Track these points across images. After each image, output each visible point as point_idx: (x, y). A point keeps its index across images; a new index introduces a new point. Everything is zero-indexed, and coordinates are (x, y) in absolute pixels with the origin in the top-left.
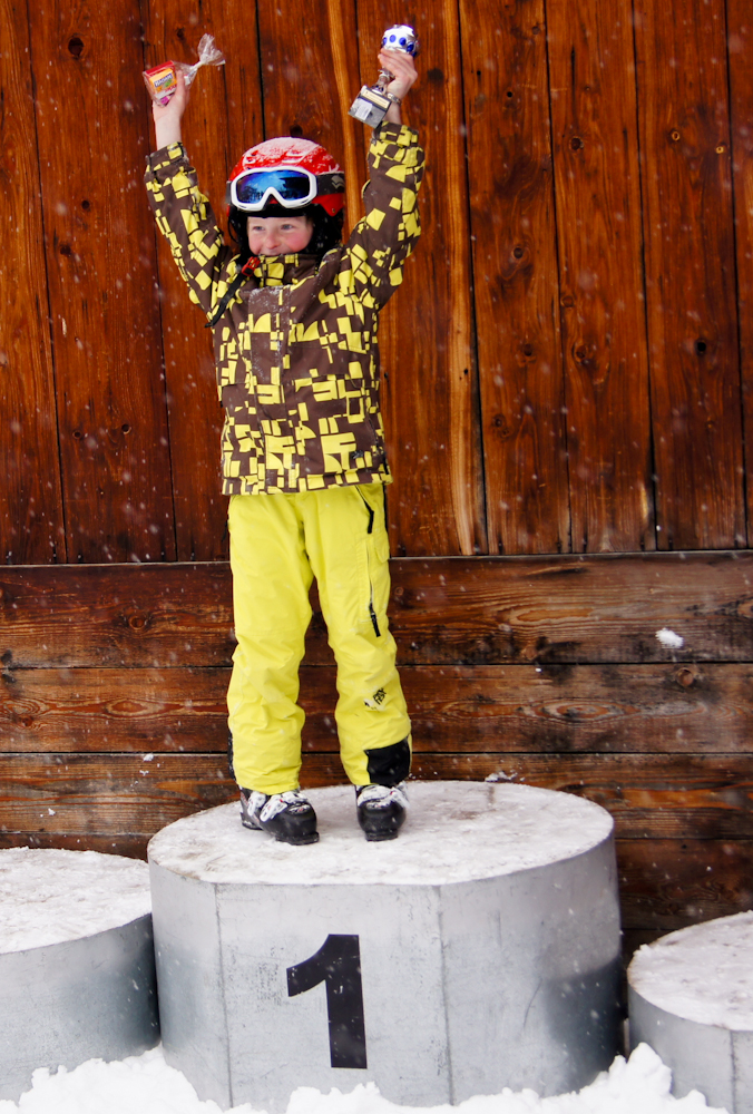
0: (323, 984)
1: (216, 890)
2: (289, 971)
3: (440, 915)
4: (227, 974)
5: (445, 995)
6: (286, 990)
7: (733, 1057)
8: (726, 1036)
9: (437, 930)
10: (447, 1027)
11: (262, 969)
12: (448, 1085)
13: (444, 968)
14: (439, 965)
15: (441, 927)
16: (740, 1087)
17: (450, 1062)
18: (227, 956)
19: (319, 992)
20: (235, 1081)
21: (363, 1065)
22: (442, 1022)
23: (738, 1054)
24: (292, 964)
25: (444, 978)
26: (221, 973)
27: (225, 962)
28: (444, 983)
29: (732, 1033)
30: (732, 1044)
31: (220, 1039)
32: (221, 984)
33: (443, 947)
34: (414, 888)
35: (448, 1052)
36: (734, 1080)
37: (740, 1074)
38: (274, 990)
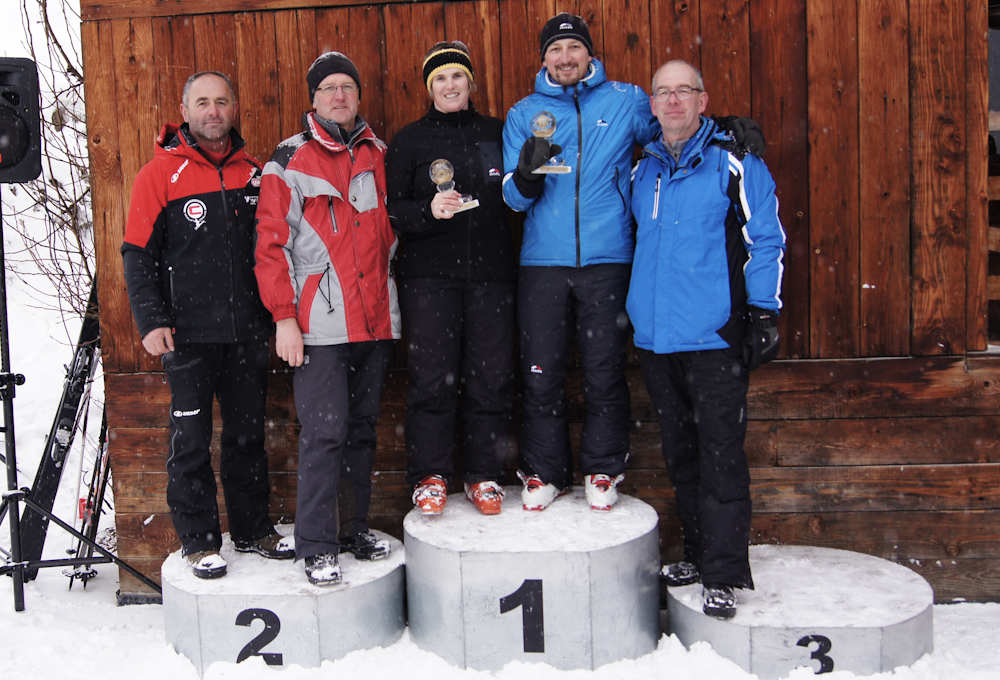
0: (521, 606)
1: (461, 556)
2: (501, 600)
3: (589, 568)
4: (465, 602)
5: (591, 612)
6: (499, 611)
7: (751, 641)
8: (748, 630)
9: (587, 575)
10: (591, 629)
11: (486, 599)
12: (590, 660)
13: (591, 596)
14: (588, 595)
15: (590, 573)
16: (754, 657)
17: (592, 648)
18: (466, 592)
19: (519, 610)
20: (468, 660)
21: (543, 651)
22: (588, 626)
23: (754, 639)
24: (503, 596)
25: (590, 602)
26: (462, 601)
27: (465, 596)
28: (591, 605)
29: (752, 629)
30: (751, 635)
31: (460, 638)
32: (462, 608)
33: (590, 585)
34: (575, 553)
35: (591, 643)
36: (751, 653)
37: (754, 650)
38: (492, 610)
